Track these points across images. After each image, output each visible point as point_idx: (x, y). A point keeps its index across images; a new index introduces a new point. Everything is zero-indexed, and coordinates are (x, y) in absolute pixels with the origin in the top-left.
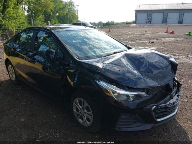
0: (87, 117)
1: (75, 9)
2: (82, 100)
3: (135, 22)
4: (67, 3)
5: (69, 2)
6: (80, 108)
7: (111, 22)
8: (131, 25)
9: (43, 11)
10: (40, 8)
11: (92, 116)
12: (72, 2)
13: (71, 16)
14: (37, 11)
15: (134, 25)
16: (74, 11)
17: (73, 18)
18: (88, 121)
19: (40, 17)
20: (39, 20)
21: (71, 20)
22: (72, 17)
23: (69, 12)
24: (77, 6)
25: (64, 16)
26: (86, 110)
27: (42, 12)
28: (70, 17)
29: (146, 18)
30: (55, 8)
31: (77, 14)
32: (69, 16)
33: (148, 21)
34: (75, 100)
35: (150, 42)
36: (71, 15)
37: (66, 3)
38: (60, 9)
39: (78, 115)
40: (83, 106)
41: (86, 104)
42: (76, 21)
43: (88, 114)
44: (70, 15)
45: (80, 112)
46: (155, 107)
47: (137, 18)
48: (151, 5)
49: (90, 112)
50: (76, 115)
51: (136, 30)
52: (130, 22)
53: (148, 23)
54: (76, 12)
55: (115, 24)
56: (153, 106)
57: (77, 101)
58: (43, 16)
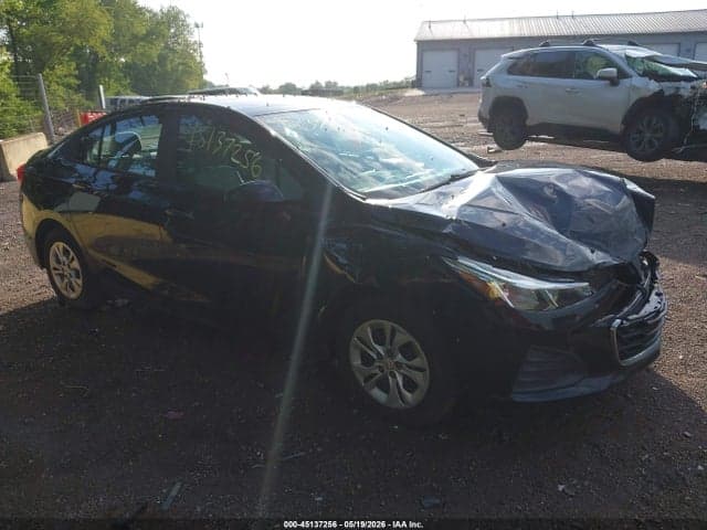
0: (405, 377)
1: (192, 39)
2: (388, 325)
3: (417, 84)
4: (160, 14)
5: (165, 11)
6: (378, 354)
7: (328, 84)
8: (407, 94)
9: (72, 49)
10: (61, 39)
11: (428, 372)
12: (179, 12)
13: (179, 64)
14: (49, 47)
15: (417, 92)
16: (188, 46)
17: (184, 72)
18: (409, 391)
19: (60, 70)
20: (57, 82)
21: (177, 80)
22: (181, 68)
23: (170, 49)
24: (197, 26)
25: (151, 67)
26: (400, 356)
27: (68, 49)
28: (174, 70)
29: (454, 68)
30: (115, 36)
31: (198, 59)
32: (169, 66)
33: (461, 79)
34: (359, 330)
35: (489, 149)
36: (177, 61)
37: (155, 15)
38: (136, 38)
39: (368, 378)
40: (391, 345)
41: (403, 337)
42: (198, 83)
43: (410, 367)
44: (172, 61)
45: (377, 364)
46: (618, 321)
47: (425, 69)
48: (468, 23)
49: (418, 360)
50: (361, 380)
51: (426, 109)
52: (395, 83)
53: (463, 85)
54: (195, 50)
55: (345, 91)
56: (613, 320)
57: (366, 331)
58: (74, 65)
